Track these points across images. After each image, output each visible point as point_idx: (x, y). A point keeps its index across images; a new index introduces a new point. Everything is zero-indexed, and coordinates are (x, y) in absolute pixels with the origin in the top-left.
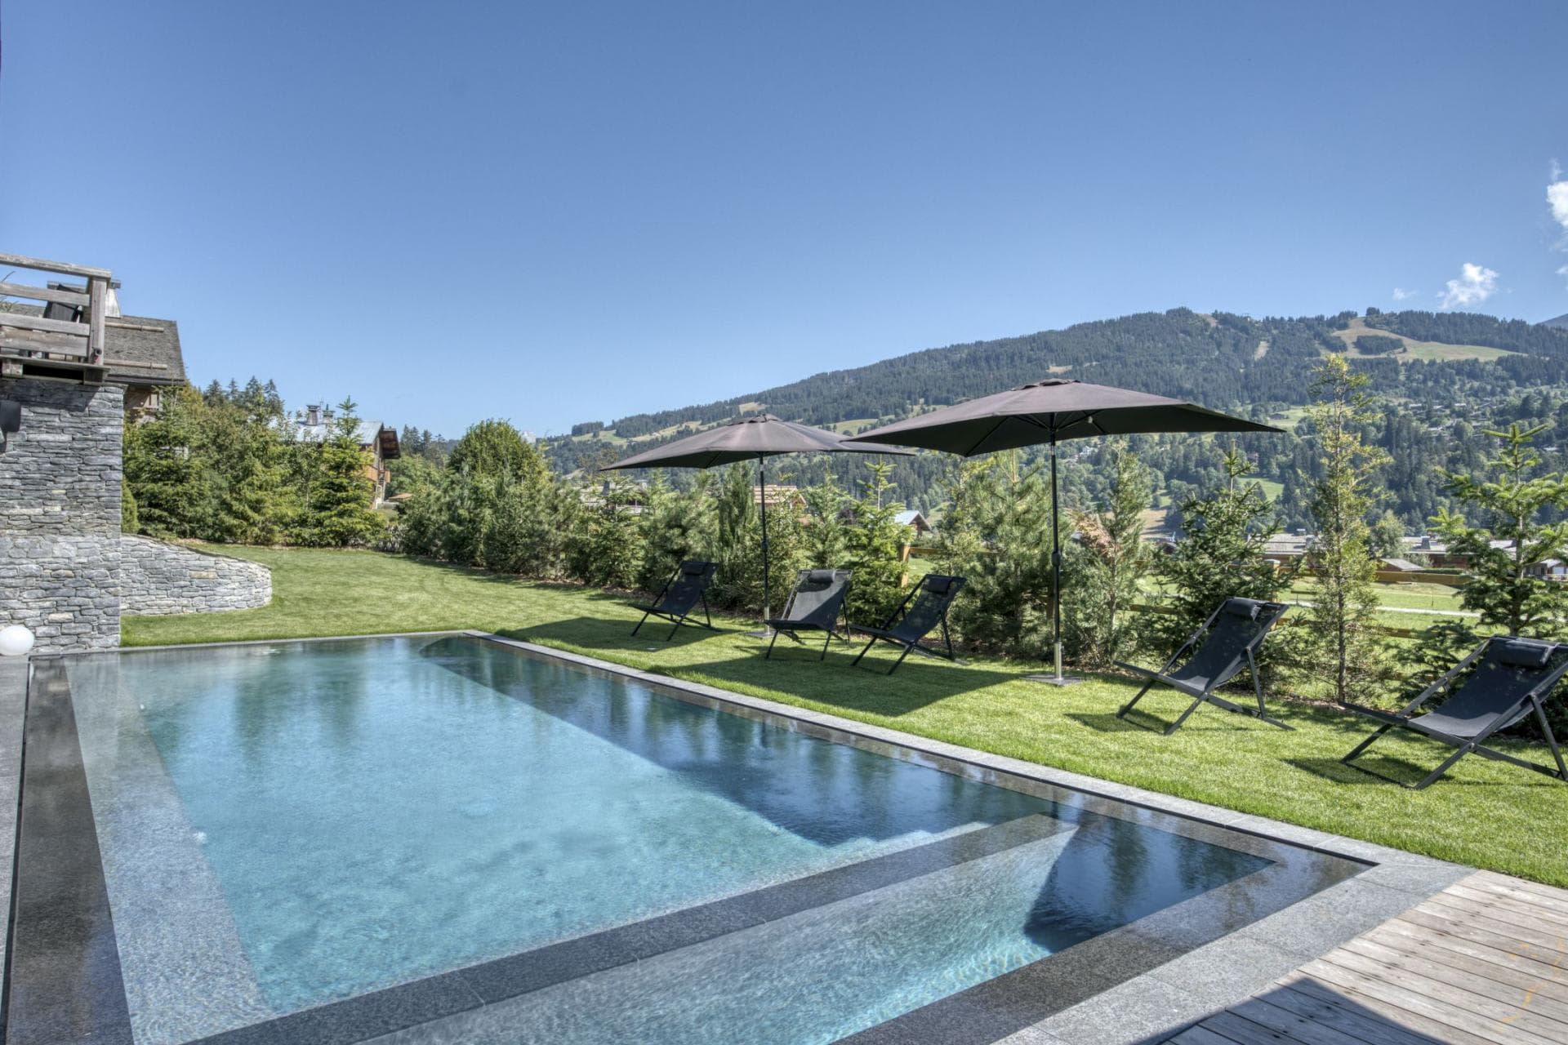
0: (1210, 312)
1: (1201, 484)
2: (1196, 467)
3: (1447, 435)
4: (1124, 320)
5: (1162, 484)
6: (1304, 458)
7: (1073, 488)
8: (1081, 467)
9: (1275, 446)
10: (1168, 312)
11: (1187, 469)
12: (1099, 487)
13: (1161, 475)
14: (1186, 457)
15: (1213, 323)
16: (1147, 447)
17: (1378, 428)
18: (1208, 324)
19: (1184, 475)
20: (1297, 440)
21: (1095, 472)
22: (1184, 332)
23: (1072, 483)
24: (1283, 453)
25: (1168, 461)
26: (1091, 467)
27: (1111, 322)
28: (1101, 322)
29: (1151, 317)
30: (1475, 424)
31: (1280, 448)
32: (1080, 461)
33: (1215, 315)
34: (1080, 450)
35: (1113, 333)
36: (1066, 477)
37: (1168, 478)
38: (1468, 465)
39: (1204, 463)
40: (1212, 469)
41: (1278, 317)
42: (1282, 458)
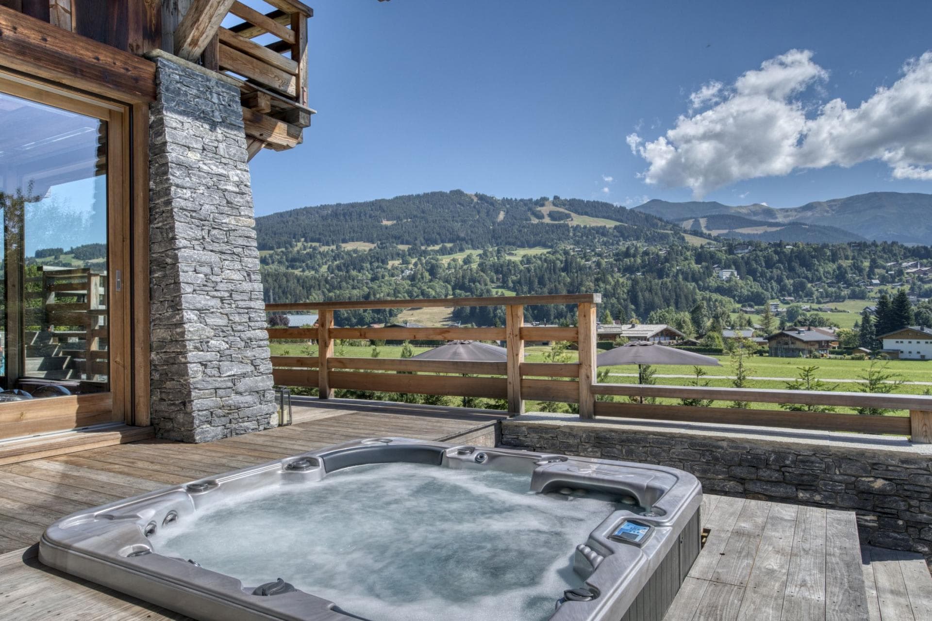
0: (474, 193)
1: (472, 293)
2: (469, 282)
3: (593, 266)
4: (426, 195)
5: (451, 292)
6: (525, 278)
7: (400, 295)
8: (404, 282)
9: (510, 271)
10: (451, 192)
11: (464, 283)
12: (415, 294)
13: (449, 287)
14: (463, 277)
15: (475, 200)
16: (441, 271)
17: (561, 262)
18: (472, 200)
19: (462, 287)
20: (522, 268)
21: (412, 285)
22: (460, 204)
23: (399, 292)
24: (515, 274)
25: (453, 279)
26: (410, 283)
27: (418, 196)
28: (412, 195)
29: (442, 194)
30: (606, 260)
31: (513, 272)
32: (403, 279)
33: (476, 195)
34: (403, 272)
35: (420, 202)
36: (395, 288)
37: (454, 289)
38: (604, 282)
39: (473, 280)
40: (477, 284)
41: (509, 198)
42: (514, 278)
